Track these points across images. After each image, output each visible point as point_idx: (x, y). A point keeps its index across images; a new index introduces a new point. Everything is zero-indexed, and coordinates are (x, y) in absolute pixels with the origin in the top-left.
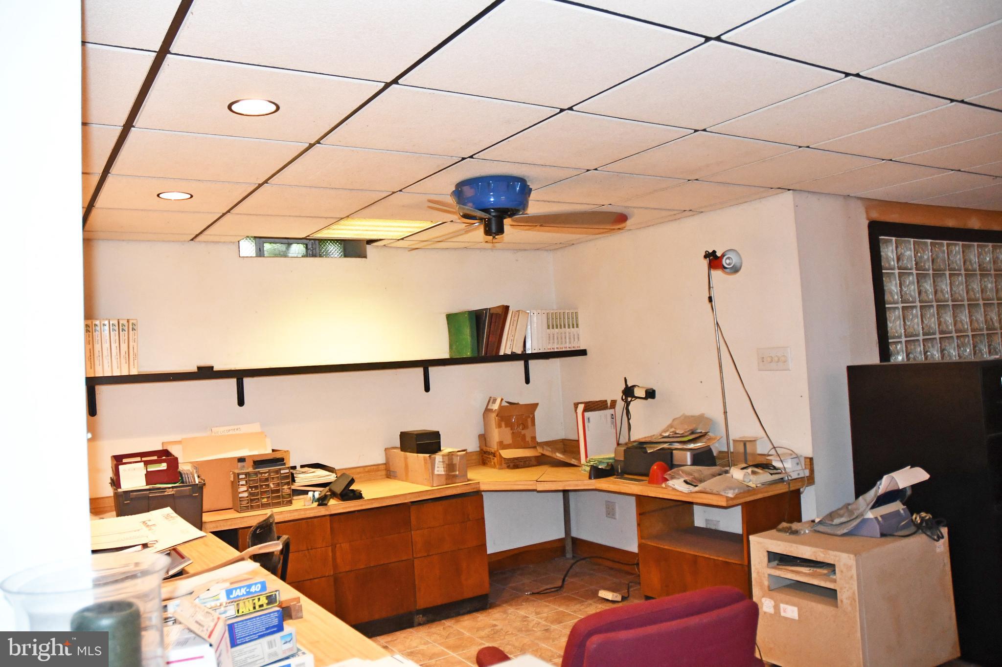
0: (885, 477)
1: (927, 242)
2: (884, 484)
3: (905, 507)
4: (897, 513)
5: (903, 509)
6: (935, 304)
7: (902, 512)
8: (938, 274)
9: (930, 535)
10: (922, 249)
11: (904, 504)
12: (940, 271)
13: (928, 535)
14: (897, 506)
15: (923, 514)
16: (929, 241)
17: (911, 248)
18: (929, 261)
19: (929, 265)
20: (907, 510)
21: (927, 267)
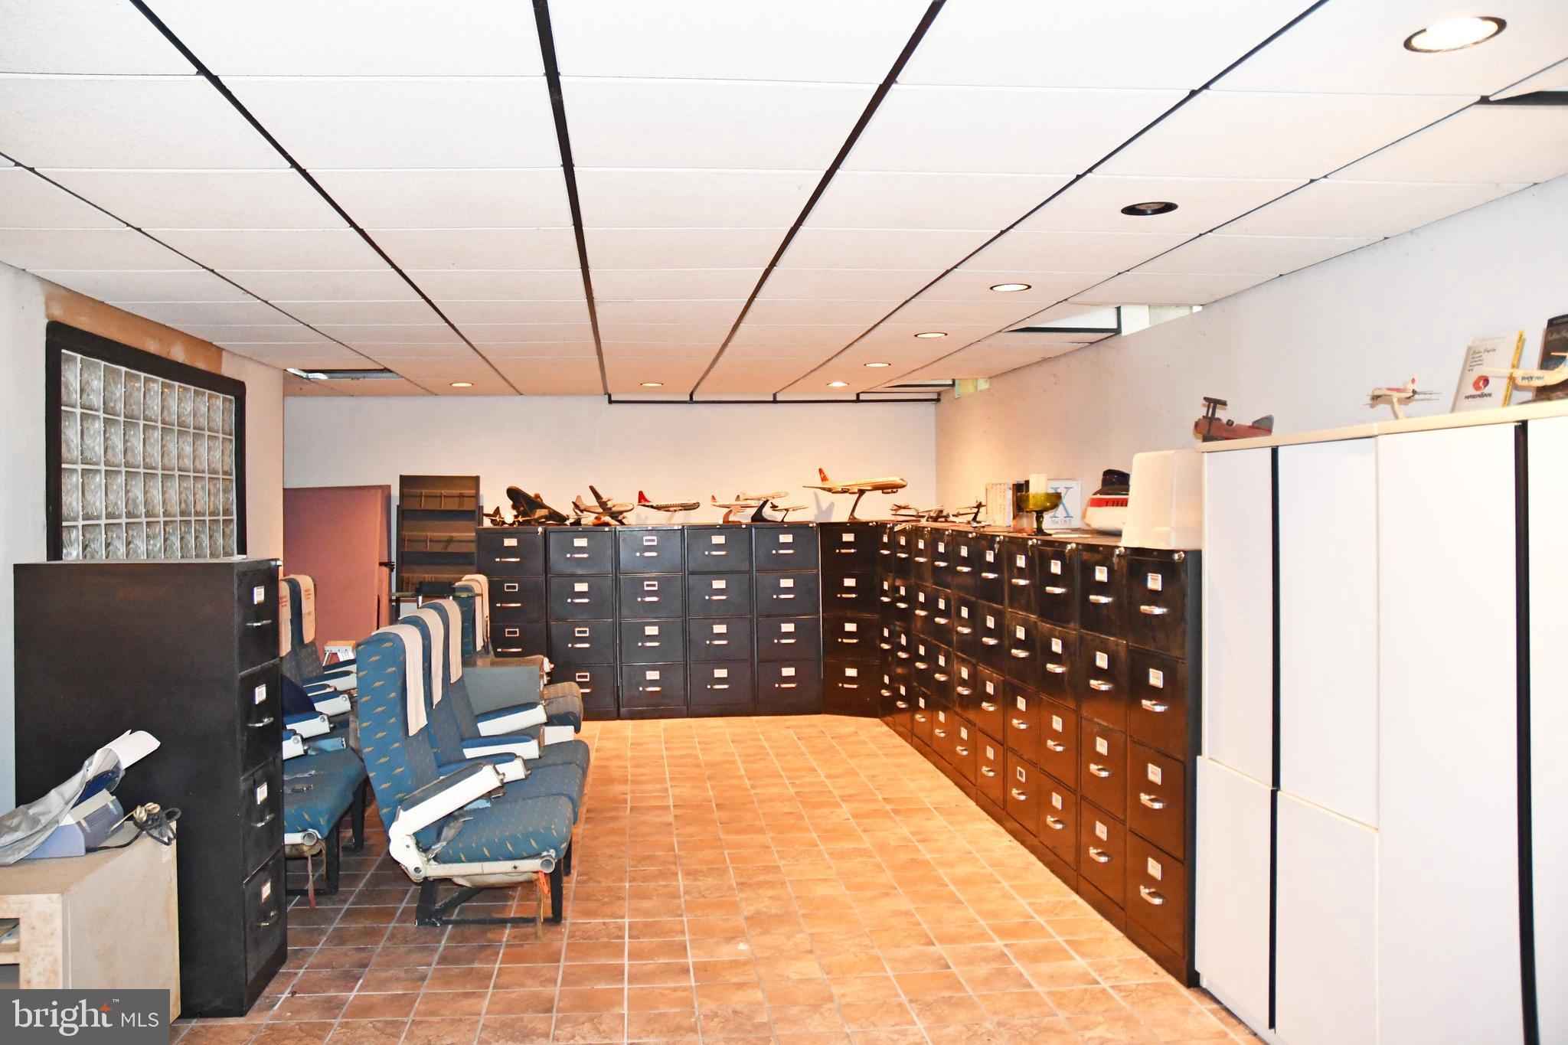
0: (99, 752)
1: (120, 371)
2: (96, 764)
3: (115, 797)
4: (106, 808)
5: (112, 802)
6: (123, 469)
7: (111, 806)
8: (130, 422)
9: (158, 836)
10: (114, 378)
11: (112, 794)
12: (132, 418)
13: (155, 838)
14: (104, 799)
15: (151, 806)
16: (124, 369)
17: (100, 376)
18: (121, 400)
19: (120, 407)
20: (118, 803)
21: (118, 408)
